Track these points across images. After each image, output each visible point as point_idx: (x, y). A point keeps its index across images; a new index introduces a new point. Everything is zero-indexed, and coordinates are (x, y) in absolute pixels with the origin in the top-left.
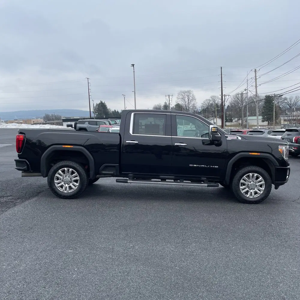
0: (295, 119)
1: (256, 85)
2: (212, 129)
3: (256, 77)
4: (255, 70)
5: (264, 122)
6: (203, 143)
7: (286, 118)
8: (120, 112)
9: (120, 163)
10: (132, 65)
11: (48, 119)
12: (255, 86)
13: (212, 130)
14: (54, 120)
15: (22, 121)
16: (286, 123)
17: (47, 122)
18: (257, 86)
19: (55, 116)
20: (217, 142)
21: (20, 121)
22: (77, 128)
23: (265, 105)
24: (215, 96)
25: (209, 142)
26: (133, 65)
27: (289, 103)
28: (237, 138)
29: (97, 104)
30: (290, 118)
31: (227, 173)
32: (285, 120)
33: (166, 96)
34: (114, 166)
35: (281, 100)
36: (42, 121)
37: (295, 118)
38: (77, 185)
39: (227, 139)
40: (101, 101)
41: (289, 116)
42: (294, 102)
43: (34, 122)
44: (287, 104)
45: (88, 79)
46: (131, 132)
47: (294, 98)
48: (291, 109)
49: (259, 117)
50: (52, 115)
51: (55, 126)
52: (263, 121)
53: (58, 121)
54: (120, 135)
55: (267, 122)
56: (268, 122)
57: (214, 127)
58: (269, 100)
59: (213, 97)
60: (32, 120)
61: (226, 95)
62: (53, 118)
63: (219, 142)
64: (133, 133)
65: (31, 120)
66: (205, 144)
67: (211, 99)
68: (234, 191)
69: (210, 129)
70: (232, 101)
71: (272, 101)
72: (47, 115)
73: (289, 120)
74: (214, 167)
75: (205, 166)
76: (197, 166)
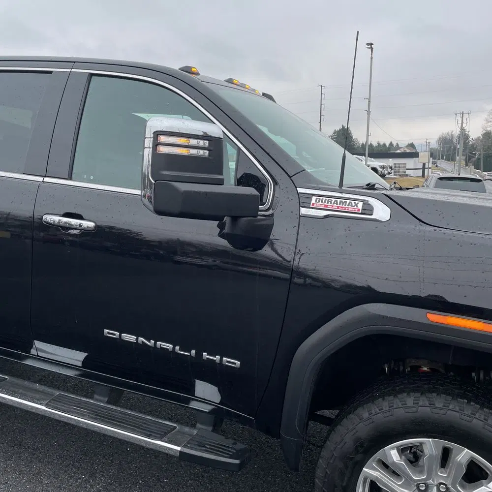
8: (375, 146)
10: (368, 44)
13: (163, 150)
29: (335, 130)
33: (456, 114)
39: (304, 211)
40: (343, 126)
45: (322, 86)
74: (221, 360)
75: (174, 348)
76: (137, 339)
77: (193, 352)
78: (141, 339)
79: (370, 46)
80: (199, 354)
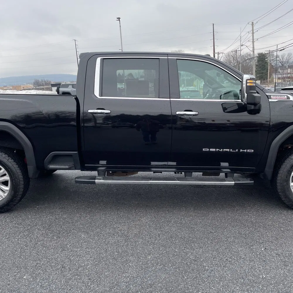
0: (289, 77)
1: (253, 39)
2: (248, 81)
3: (253, 30)
4: (253, 23)
6: (224, 109)
7: (280, 76)
9: (79, 149)
11: (38, 85)
12: (252, 41)
13: (248, 84)
14: (44, 85)
15: (11, 87)
16: (280, 81)
17: (37, 87)
18: (255, 40)
19: (45, 81)
20: (252, 107)
21: (10, 87)
22: (60, 93)
23: (258, 63)
25: (236, 107)
26: (119, 18)
27: (282, 60)
28: (288, 98)
30: (284, 76)
31: (269, 160)
32: (279, 78)
34: (70, 156)
35: (273, 57)
36: (32, 86)
37: (289, 75)
38: (7, 190)
39: (270, 100)
41: (284, 74)
42: (286, 60)
43: (23, 88)
44: (279, 62)
46: (97, 92)
47: (286, 56)
48: (283, 67)
50: (41, 80)
51: (42, 91)
53: (48, 86)
54: (77, 99)
56: (261, 81)
57: (251, 79)
58: (262, 58)
60: (22, 86)
61: (220, 53)
62: (43, 84)
63: (257, 108)
64: (101, 95)
65: (20, 86)
66: (228, 110)
68: (279, 191)
69: (244, 82)
70: (224, 60)
71: (265, 59)
72: (37, 80)
73: (283, 78)
74: (247, 151)
75: (230, 150)
76: (216, 150)
77: (237, 150)
78: (217, 150)
79: (118, 19)
80: (239, 150)
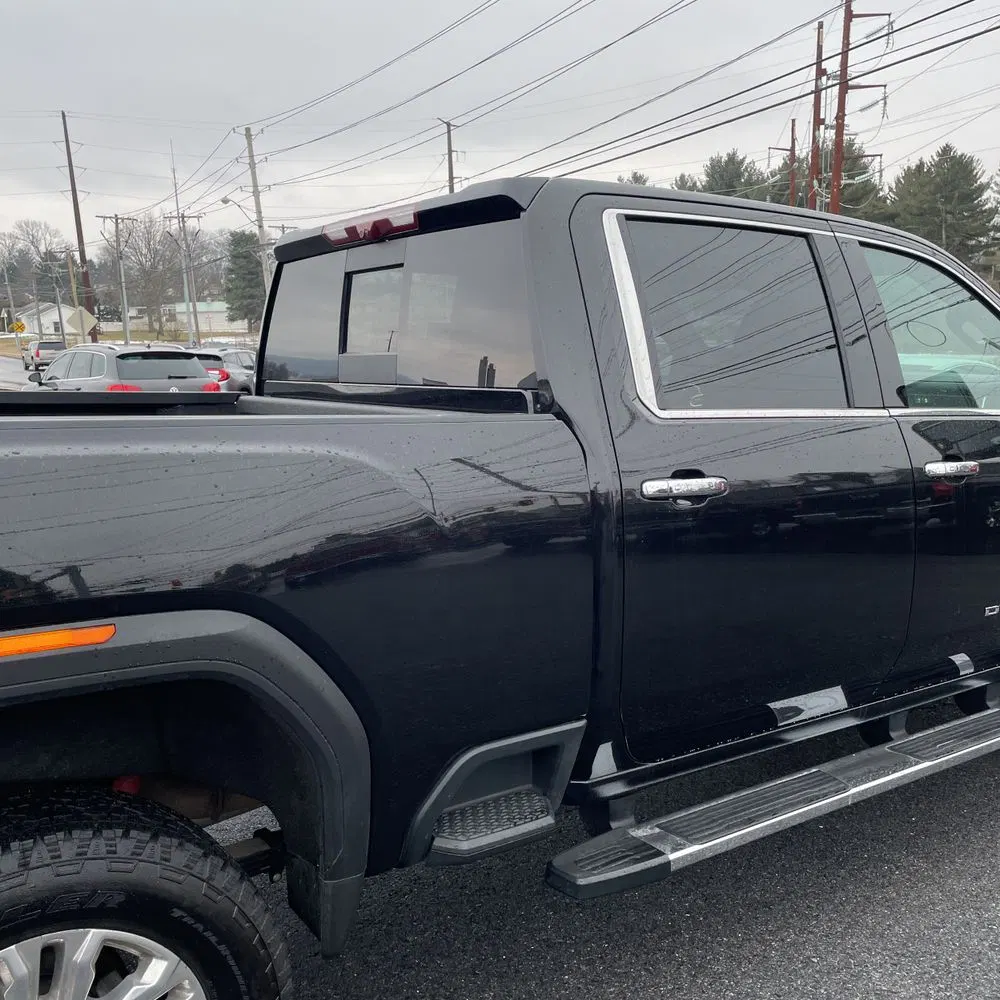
1: (255, 185)
4: (248, 130)
5: (235, 323)
12: (252, 189)
18: (260, 189)
23: (235, 263)
24: (34, 224)
49: (197, 304)
52: (232, 319)
55: (246, 321)
56: (250, 322)
59: (27, 224)
67: (17, 232)
